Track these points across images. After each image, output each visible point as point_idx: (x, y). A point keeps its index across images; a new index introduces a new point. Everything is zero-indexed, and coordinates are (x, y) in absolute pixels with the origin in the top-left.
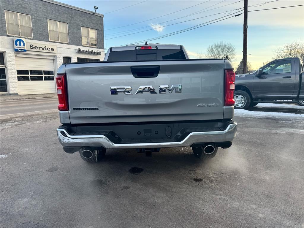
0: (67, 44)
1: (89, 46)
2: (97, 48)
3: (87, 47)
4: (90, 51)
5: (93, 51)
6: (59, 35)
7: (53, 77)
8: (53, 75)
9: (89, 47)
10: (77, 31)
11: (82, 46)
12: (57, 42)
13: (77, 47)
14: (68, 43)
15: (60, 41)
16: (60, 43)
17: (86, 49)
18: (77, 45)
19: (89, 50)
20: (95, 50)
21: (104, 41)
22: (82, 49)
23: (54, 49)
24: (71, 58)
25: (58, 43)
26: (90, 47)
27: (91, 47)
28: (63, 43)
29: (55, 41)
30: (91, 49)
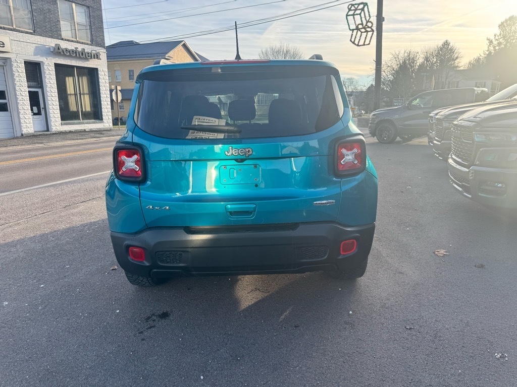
0: (31, 33)
1: (75, 40)
2: (91, 45)
3: (72, 41)
4: (80, 49)
5: (86, 51)
6: (13, 14)
7: (6, 103)
8: (6, 99)
9: (75, 42)
10: (50, 8)
11: (62, 39)
12: (9, 29)
13: (51, 42)
14: (32, 31)
15: (14, 27)
16: (14, 30)
17: (71, 46)
18: (52, 37)
19: (76, 48)
20: (88, 49)
21: (103, 32)
22: (64, 45)
23: (3, 44)
24: (41, 64)
25: (11, 30)
26: (78, 42)
27: (80, 43)
28: (22, 32)
29: (5, 26)
30: (80, 47)
